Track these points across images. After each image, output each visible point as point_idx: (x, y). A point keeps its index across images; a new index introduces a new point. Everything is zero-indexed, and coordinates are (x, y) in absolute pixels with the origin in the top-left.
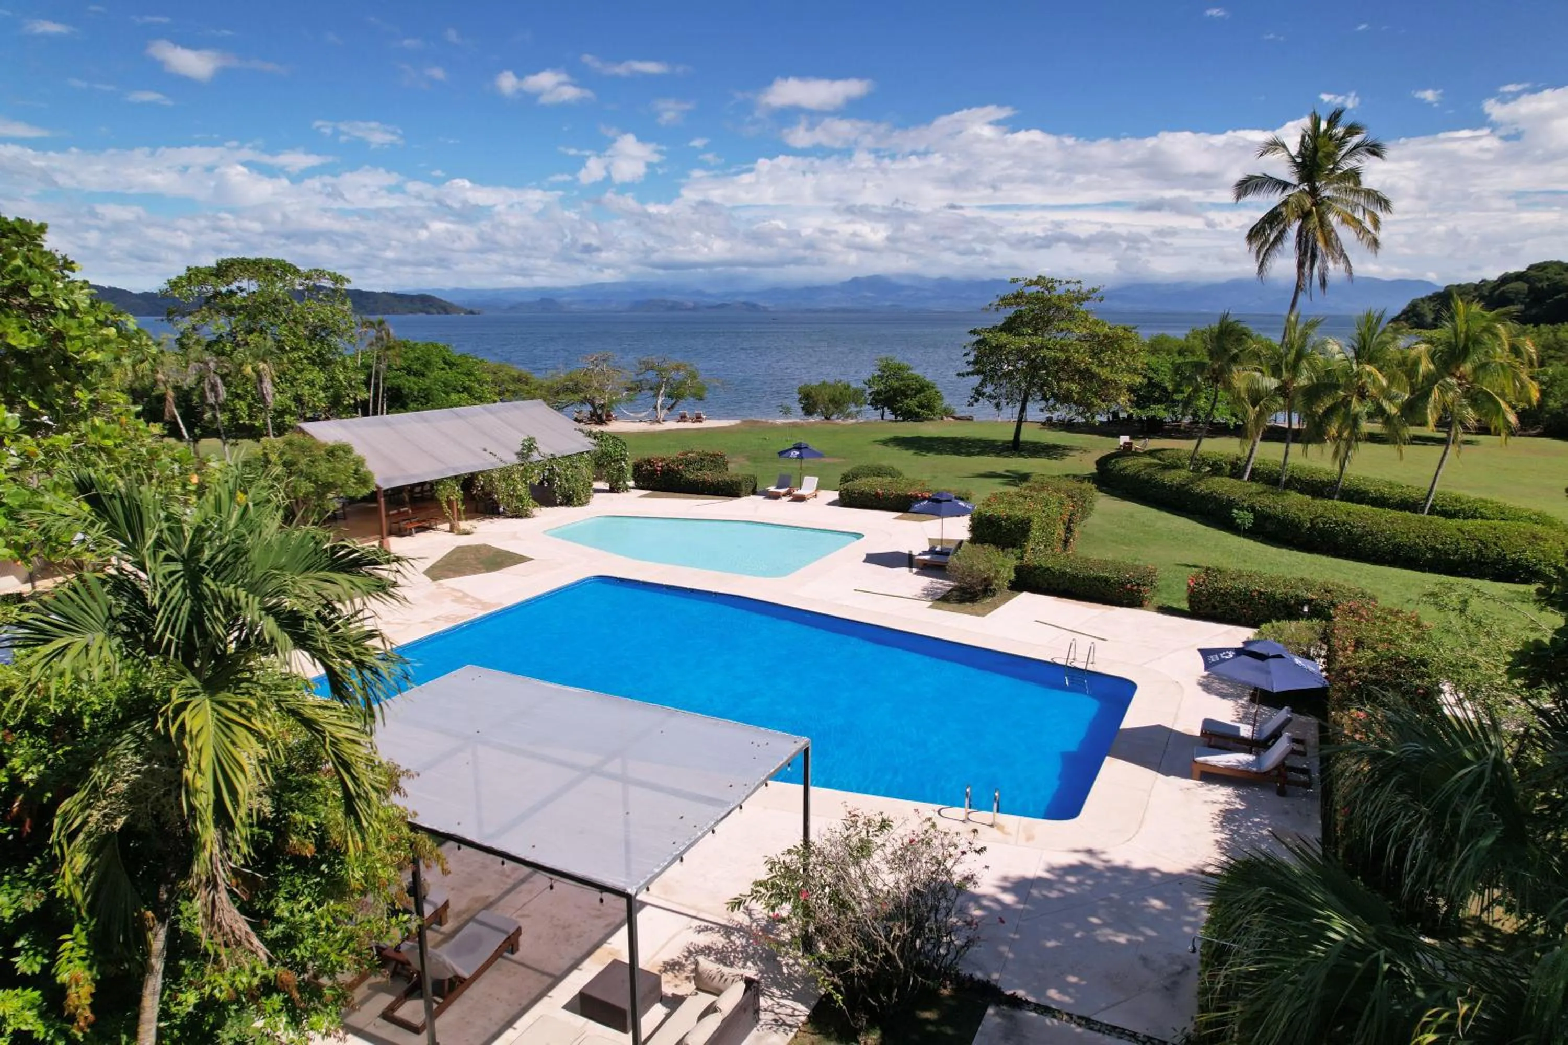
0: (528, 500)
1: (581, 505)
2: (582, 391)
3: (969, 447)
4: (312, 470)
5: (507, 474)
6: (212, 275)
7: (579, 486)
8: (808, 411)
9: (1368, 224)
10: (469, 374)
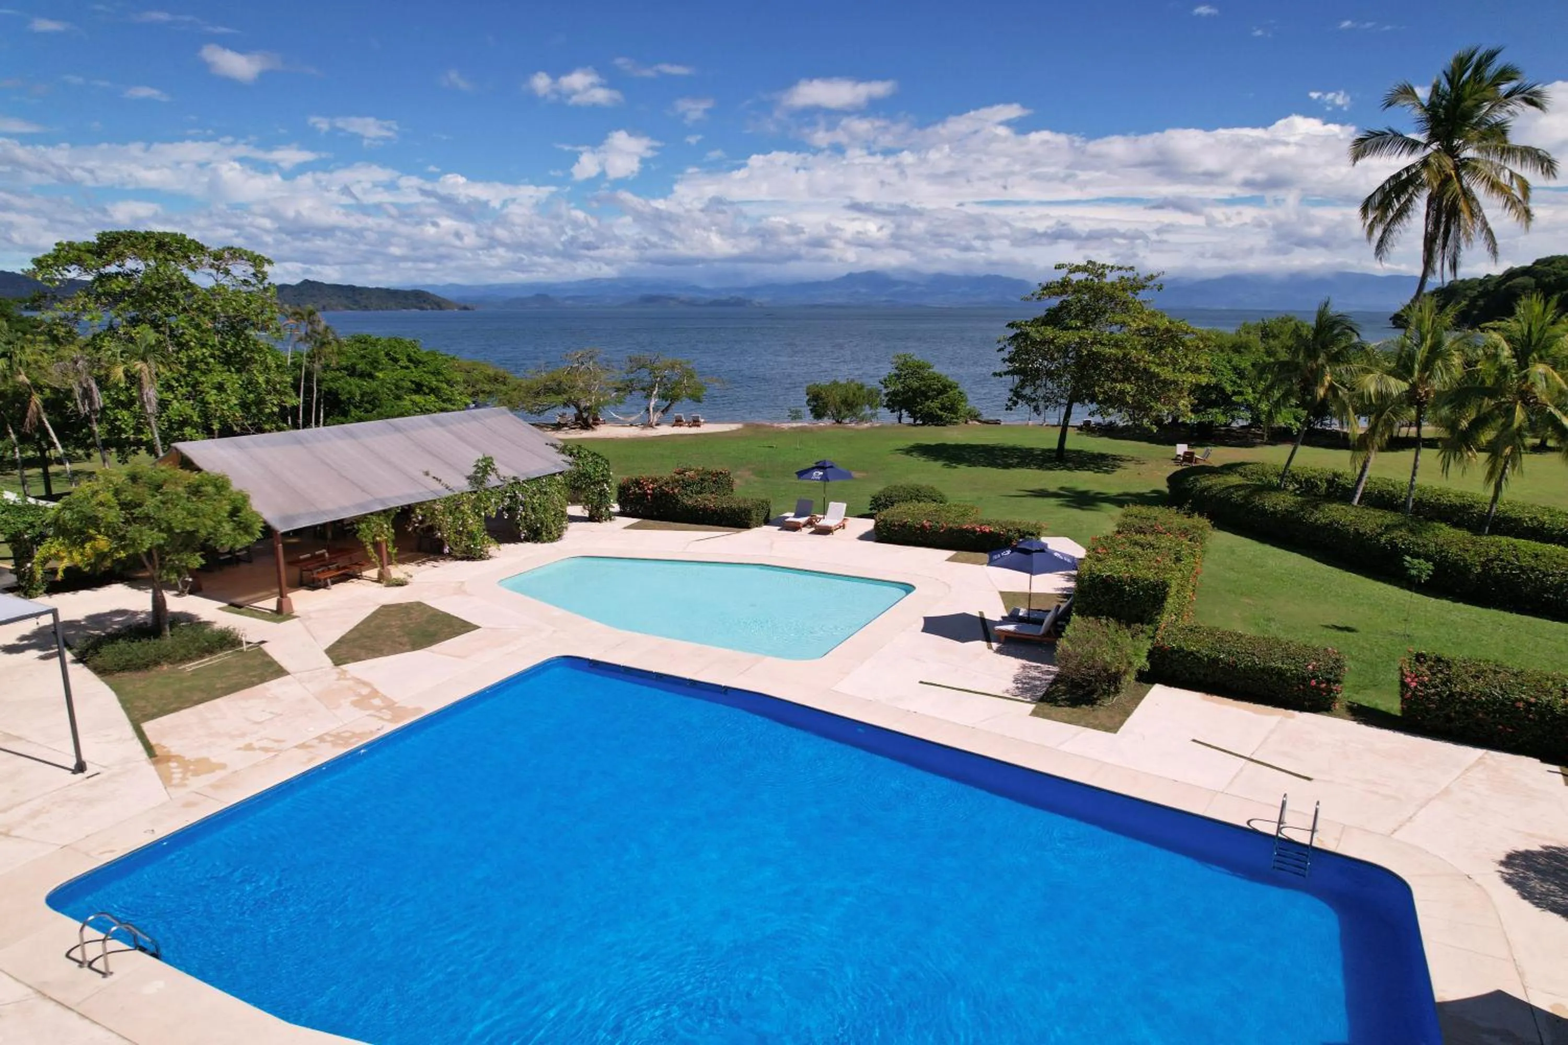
0: (482, 535)
1: (552, 540)
2: (565, 392)
3: (1006, 456)
4: (162, 515)
5: (454, 505)
6: (89, 251)
7: (549, 517)
8: (818, 414)
9: (1518, 194)
10: (437, 373)
